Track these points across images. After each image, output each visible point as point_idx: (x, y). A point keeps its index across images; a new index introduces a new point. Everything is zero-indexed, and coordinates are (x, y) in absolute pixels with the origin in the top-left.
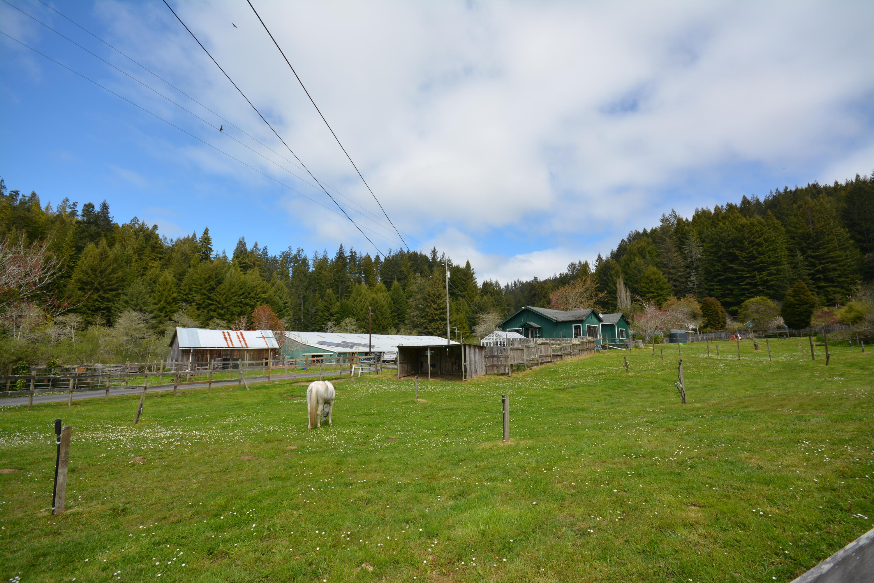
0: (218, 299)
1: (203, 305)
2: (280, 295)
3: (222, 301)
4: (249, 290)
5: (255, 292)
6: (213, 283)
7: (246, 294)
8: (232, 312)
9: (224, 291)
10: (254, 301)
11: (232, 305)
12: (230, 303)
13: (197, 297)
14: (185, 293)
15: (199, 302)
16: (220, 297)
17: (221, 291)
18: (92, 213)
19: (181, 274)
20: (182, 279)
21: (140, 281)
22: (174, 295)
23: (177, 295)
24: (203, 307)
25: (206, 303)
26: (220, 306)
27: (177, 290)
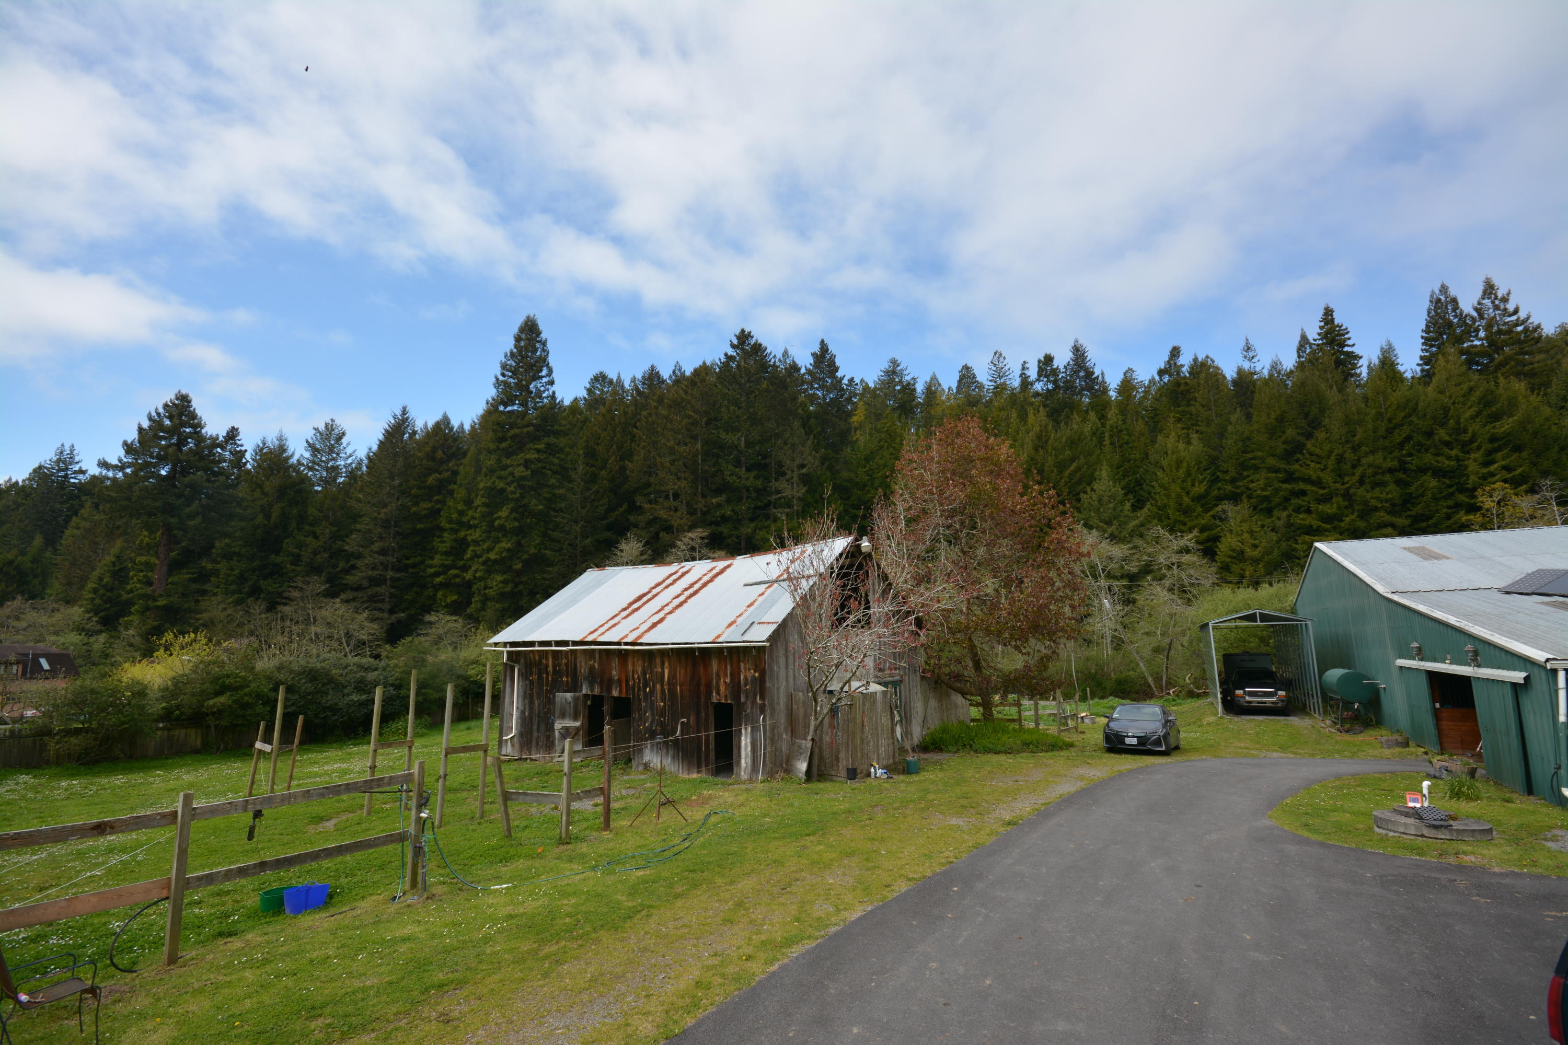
0: (1314, 478)
1: (1277, 500)
3: (1327, 478)
4: (1423, 424)
5: (1452, 422)
6: (1290, 433)
7: (1418, 438)
8: (1366, 503)
9: (1327, 447)
10: (1454, 453)
11: (1361, 482)
12: (1356, 478)
13: (1259, 482)
14: (1228, 478)
15: (1264, 493)
16: (1318, 466)
17: (1321, 448)
18: (1055, 372)
19: (1221, 435)
20: (1222, 446)
21: (1104, 473)
22: (1199, 489)
23: (1210, 487)
24: (1279, 504)
25: (1282, 493)
26: (1322, 492)
27: (1213, 475)
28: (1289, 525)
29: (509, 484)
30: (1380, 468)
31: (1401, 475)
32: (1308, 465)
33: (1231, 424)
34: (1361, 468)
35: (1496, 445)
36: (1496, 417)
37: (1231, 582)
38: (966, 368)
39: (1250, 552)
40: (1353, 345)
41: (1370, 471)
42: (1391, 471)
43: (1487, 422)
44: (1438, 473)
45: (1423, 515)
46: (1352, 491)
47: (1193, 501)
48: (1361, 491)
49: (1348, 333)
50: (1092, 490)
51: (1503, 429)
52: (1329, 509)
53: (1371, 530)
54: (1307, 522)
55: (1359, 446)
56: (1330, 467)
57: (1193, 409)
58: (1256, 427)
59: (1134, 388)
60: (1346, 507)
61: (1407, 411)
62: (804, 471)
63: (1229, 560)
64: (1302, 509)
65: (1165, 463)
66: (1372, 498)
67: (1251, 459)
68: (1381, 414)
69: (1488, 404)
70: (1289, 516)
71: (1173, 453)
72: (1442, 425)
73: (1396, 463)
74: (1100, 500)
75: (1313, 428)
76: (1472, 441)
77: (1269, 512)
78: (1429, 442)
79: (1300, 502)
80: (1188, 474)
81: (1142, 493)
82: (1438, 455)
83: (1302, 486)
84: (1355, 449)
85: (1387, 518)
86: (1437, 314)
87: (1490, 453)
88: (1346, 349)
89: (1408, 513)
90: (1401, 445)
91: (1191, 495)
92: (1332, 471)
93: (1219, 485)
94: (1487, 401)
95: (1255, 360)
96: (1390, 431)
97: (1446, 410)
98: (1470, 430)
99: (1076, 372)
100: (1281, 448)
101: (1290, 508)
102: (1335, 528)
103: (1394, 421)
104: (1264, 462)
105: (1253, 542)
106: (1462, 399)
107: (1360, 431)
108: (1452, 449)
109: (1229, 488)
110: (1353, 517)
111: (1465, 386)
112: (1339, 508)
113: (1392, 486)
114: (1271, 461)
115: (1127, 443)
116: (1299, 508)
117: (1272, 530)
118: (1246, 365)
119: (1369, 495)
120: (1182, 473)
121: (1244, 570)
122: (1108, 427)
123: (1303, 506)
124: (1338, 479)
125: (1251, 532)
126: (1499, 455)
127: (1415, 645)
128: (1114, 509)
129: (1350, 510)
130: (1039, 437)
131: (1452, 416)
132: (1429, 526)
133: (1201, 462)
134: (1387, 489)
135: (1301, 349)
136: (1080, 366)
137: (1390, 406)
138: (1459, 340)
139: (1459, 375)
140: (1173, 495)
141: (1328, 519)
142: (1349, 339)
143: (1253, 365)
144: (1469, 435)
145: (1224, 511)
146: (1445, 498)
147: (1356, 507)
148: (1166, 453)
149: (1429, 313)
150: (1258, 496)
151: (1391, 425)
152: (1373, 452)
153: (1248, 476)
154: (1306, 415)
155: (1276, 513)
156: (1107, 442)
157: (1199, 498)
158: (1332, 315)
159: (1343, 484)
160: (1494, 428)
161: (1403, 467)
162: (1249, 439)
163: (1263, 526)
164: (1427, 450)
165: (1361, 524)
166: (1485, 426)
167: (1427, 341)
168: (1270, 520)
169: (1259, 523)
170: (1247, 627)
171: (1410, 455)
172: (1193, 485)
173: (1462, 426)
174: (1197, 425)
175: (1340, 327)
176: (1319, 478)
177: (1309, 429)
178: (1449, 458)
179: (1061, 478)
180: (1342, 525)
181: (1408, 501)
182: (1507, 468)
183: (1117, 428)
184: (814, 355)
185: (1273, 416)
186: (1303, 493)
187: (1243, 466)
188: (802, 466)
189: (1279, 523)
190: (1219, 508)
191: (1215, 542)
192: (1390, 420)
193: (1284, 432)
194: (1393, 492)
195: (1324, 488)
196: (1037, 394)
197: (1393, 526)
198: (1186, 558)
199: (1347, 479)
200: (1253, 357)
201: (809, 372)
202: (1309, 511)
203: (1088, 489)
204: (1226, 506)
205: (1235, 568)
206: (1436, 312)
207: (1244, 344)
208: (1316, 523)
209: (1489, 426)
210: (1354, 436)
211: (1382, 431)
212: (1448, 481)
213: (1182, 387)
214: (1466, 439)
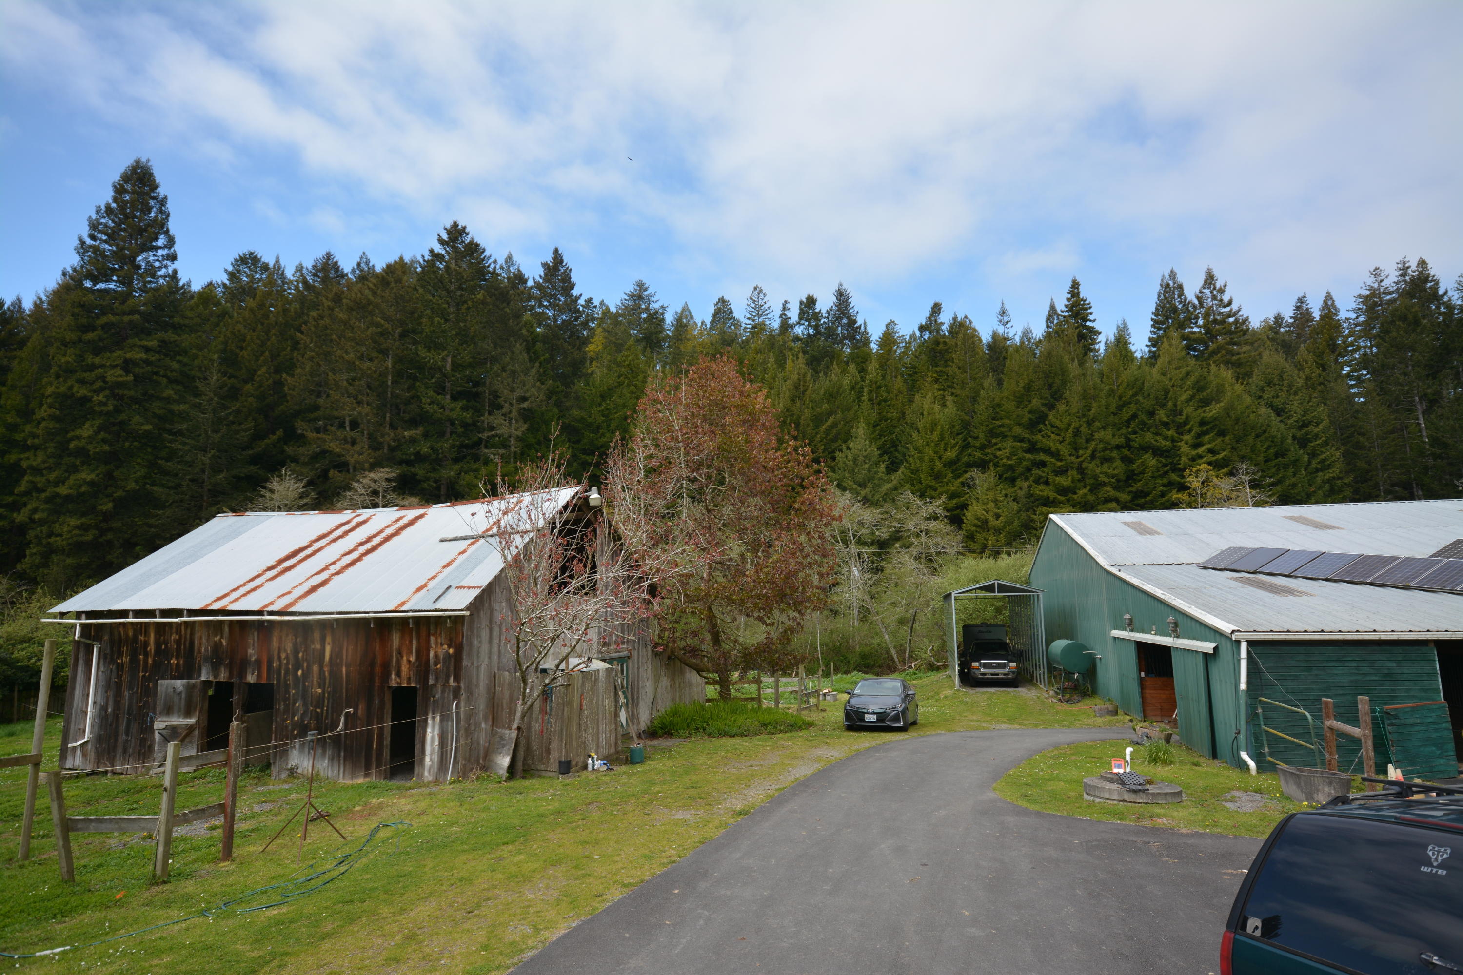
0: (1053, 449)
1: (1020, 470)
2: (1277, 402)
3: (1065, 450)
4: (1147, 404)
5: (1170, 403)
6: (1036, 402)
7: (1142, 417)
8: (1096, 477)
9: (1066, 420)
10: (1171, 433)
11: (1093, 457)
12: (1089, 452)
13: (1005, 450)
14: (978, 444)
15: (1010, 462)
16: (1058, 438)
17: (1061, 420)
18: (817, 316)
19: (974, 399)
20: (974, 411)
21: (861, 430)
22: (951, 454)
23: (961, 453)
24: (1022, 474)
25: (1025, 463)
26: (1059, 464)
27: (964, 441)
28: (1029, 495)
30: (1108, 443)
31: (1126, 452)
32: (1049, 437)
33: (983, 389)
34: (1094, 443)
35: (1204, 428)
36: (1206, 402)
37: (974, 552)
38: (723, 301)
39: (993, 522)
40: (1094, 321)
41: (1101, 446)
42: (1118, 447)
43: (1199, 406)
44: (1157, 452)
45: (1142, 491)
46: (1084, 465)
47: (945, 466)
48: (1092, 466)
49: (1090, 308)
50: (848, 448)
51: (1211, 414)
52: (1065, 481)
53: (1099, 504)
54: (1045, 494)
55: (1093, 421)
56: (1068, 440)
57: (949, 370)
58: (1005, 394)
59: (895, 342)
60: (1079, 481)
61: (1135, 390)
62: (525, 405)
63: (974, 529)
64: (1041, 480)
65: (920, 425)
66: (1101, 473)
67: (1000, 426)
68: (1112, 391)
69: (1200, 389)
70: (1030, 487)
71: (929, 414)
72: (1163, 406)
73: (1122, 440)
74: (855, 460)
75: (1055, 399)
76: (1185, 423)
77: (1013, 481)
78: (1151, 421)
79: (1040, 473)
80: (942, 438)
81: (897, 454)
82: (1157, 434)
83: (1042, 457)
84: (1089, 423)
85: (1113, 493)
86: (1166, 298)
87: (1199, 435)
88: (1088, 323)
89: (1131, 489)
90: (1128, 422)
91: (943, 459)
92: (1069, 444)
93: (970, 451)
94: (1200, 386)
95: (1008, 325)
96: (1120, 408)
97: (1167, 392)
98: (1185, 412)
99: (839, 319)
100: (1026, 418)
101: (1031, 479)
102: (1068, 501)
103: (1124, 399)
104: (1011, 431)
105: (997, 511)
106: (1179, 382)
107: (1095, 405)
108: (1169, 430)
109: (978, 454)
110: (1085, 491)
111: (1183, 370)
112: (1073, 481)
113: (1118, 463)
114: (1017, 430)
115: (885, 401)
116: (1039, 479)
117: (1014, 500)
118: (1001, 330)
119: (1098, 470)
120: (935, 436)
121: (986, 539)
122: (867, 382)
123: (1042, 477)
124: (1074, 452)
125: (996, 501)
126: (1206, 438)
127: (1127, 616)
128: (869, 471)
129: (1082, 484)
130: (797, 387)
131: (1171, 398)
132: (1146, 503)
133: (954, 426)
134: (1114, 466)
135: (1049, 319)
136: (842, 313)
137: (1121, 384)
138: (1182, 326)
139: (1179, 359)
140: (926, 458)
141: (1063, 491)
142: (1091, 314)
143: (1006, 331)
144: (1184, 417)
145: (972, 478)
146: (1163, 476)
147: (1088, 481)
148: (922, 414)
149: (1159, 296)
150: (1004, 465)
151: (1121, 403)
152: (1104, 428)
153: (996, 444)
154: (1050, 386)
155: (1019, 483)
156: (865, 397)
157: (950, 464)
158: (1078, 288)
159: (1078, 457)
160: (1204, 412)
161: (1128, 445)
162: (999, 405)
163: (1006, 496)
164: (1148, 429)
165: (1091, 498)
166: (1196, 410)
167: (1156, 324)
168: (1013, 490)
169: (1003, 492)
170: (985, 598)
171: (1135, 433)
172: (945, 450)
173: (1178, 408)
174: (953, 387)
175: (1085, 301)
176: (1058, 451)
177: (1052, 400)
178: (1166, 438)
179: (817, 433)
180: (1075, 497)
181: (1131, 477)
182: (1211, 451)
183: (876, 383)
184: (545, 265)
185: (1022, 384)
186: (1043, 464)
187: (992, 433)
188: (524, 399)
189: (1021, 494)
190: (968, 475)
191: (962, 510)
192: (1120, 398)
193: (1030, 402)
194: (1118, 468)
195: (1061, 460)
196: (797, 339)
197: (1117, 500)
198: (933, 525)
199: (1081, 452)
200: (1007, 323)
201: (538, 285)
202: (1047, 483)
203: (844, 448)
204: (975, 473)
205: (979, 537)
206: (1164, 296)
207: (999, 307)
208: (1052, 495)
209: (1200, 411)
210: (1090, 410)
211: (1113, 409)
212: (1164, 461)
213: (941, 346)
214: (1181, 421)
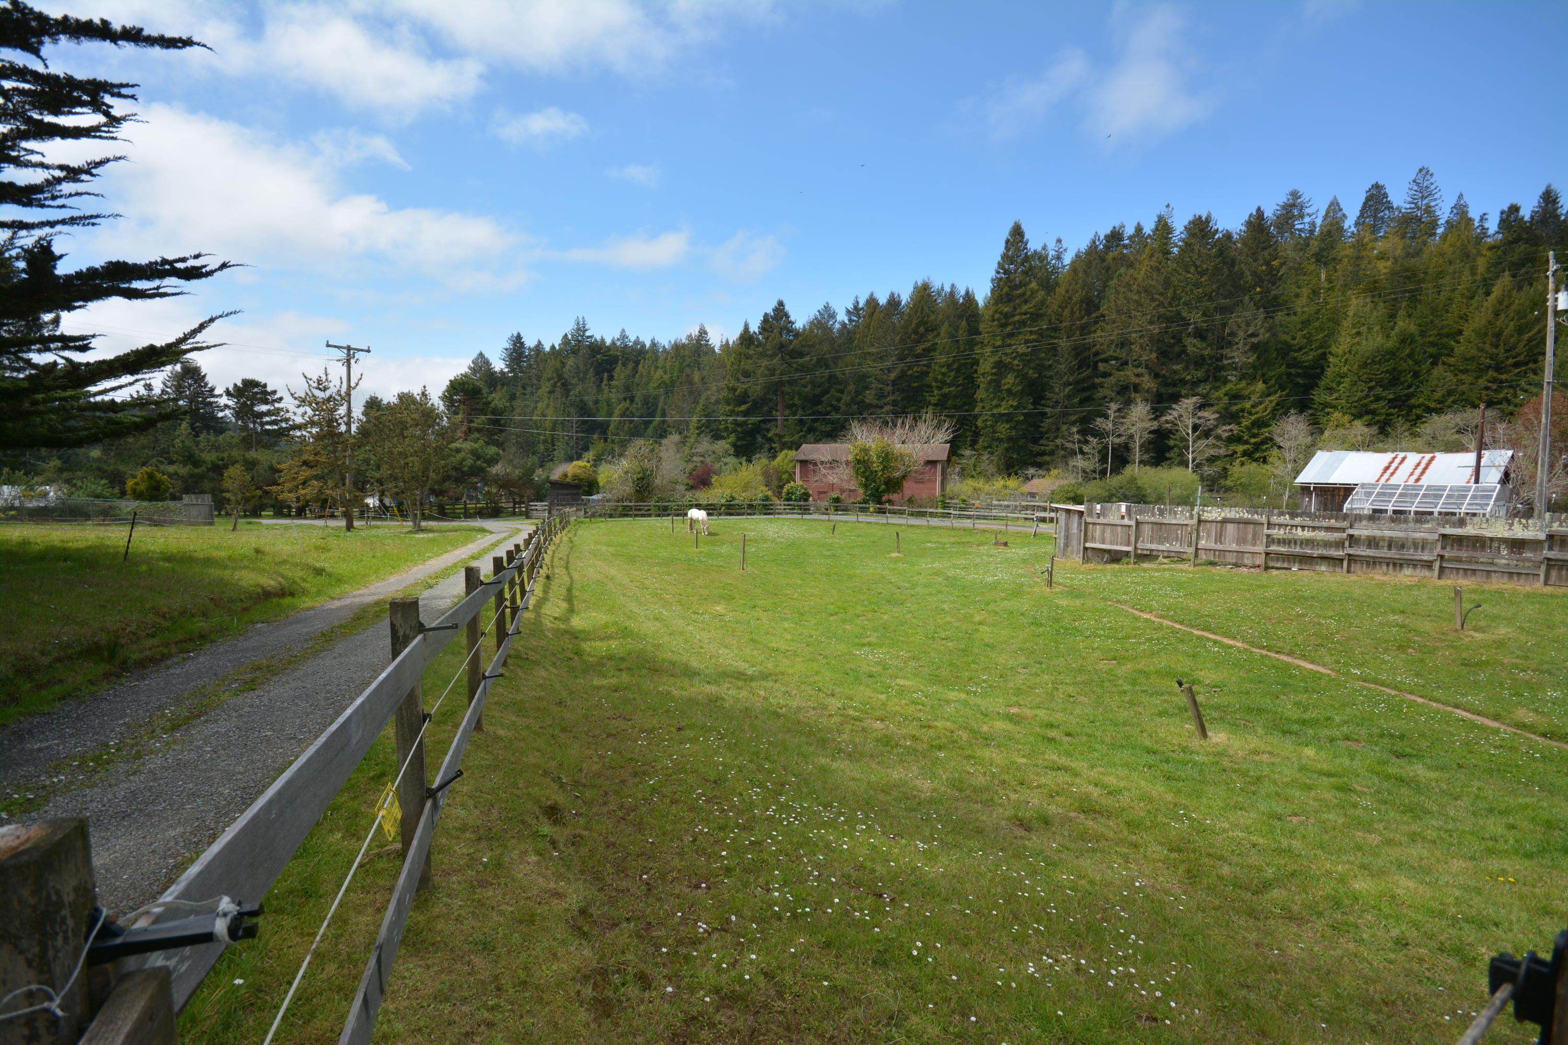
18: (1520, 223)
29: (1014, 358)
38: (1377, 186)
99: (1545, 221)
184: (1248, 222)
188: (1253, 335)
201: (1243, 239)
